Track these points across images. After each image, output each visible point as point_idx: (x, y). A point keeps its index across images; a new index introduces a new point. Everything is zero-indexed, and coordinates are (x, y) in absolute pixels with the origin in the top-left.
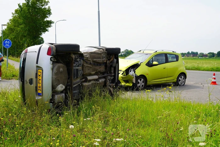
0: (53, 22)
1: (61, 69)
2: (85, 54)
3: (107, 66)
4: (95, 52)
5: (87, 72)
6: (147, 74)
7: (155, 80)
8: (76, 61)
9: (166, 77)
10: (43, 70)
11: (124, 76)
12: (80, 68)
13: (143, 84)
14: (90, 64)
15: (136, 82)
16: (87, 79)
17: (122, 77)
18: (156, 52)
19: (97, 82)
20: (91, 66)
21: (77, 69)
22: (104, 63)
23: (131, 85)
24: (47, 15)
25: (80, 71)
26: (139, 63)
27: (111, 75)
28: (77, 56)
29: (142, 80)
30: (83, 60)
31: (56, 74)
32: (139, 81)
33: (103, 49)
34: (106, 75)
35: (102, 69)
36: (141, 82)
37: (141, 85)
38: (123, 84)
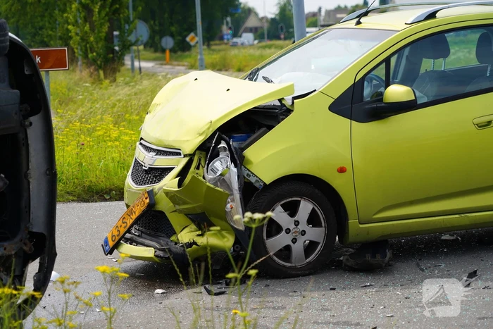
6: (342, 170)
13: (316, 234)
17: (166, 194)
18: (432, 16)
23: (228, 242)
29: (306, 207)
36: (297, 223)
37: (294, 241)
38: (186, 235)
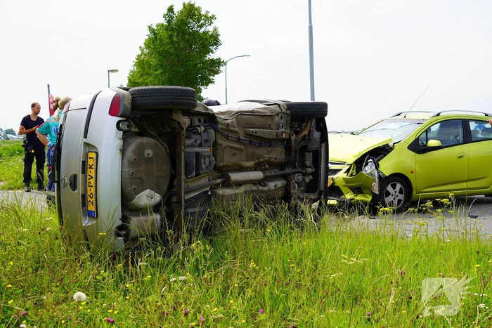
0: (225, 63)
1: (149, 152)
2: (222, 117)
3: (290, 148)
4: (252, 112)
5: (227, 160)
6: (412, 172)
7: (434, 186)
8: (195, 133)
9: (467, 181)
10: (97, 154)
11: (352, 175)
12: (206, 150)
13: (401, 197)
14: (238, 140)
15: (379, 191)
16: (229, 178)
17: (344, 179)
18: (438, 115)
19: (260, 188)
20: (242, 147)
21: (197, 154)
22: (283, 140)
23: (369, 199)
24: (211, 47)
25: (207, 159)
26: (391, 145)
27: (303, 171)
28: (199, 121)
29: (399, 186)
30: (216, 130)
31: (132, 163)
32: (389, 188)
33: (279, 105)
34: (288, 170)
35: (277, 154)
36: (396, 192)
37: (394, 199)
38: (349, 196)
